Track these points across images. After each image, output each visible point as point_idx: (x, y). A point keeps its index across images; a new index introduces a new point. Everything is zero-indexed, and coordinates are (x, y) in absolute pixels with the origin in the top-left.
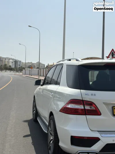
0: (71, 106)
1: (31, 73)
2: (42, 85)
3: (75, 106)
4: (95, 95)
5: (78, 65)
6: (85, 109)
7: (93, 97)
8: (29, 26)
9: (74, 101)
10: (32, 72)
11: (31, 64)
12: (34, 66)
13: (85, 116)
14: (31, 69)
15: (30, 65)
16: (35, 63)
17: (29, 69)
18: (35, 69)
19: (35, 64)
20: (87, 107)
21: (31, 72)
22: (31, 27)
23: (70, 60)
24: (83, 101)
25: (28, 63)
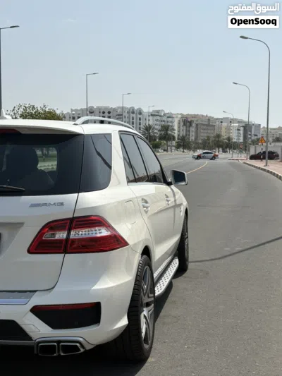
22: (247, 38)
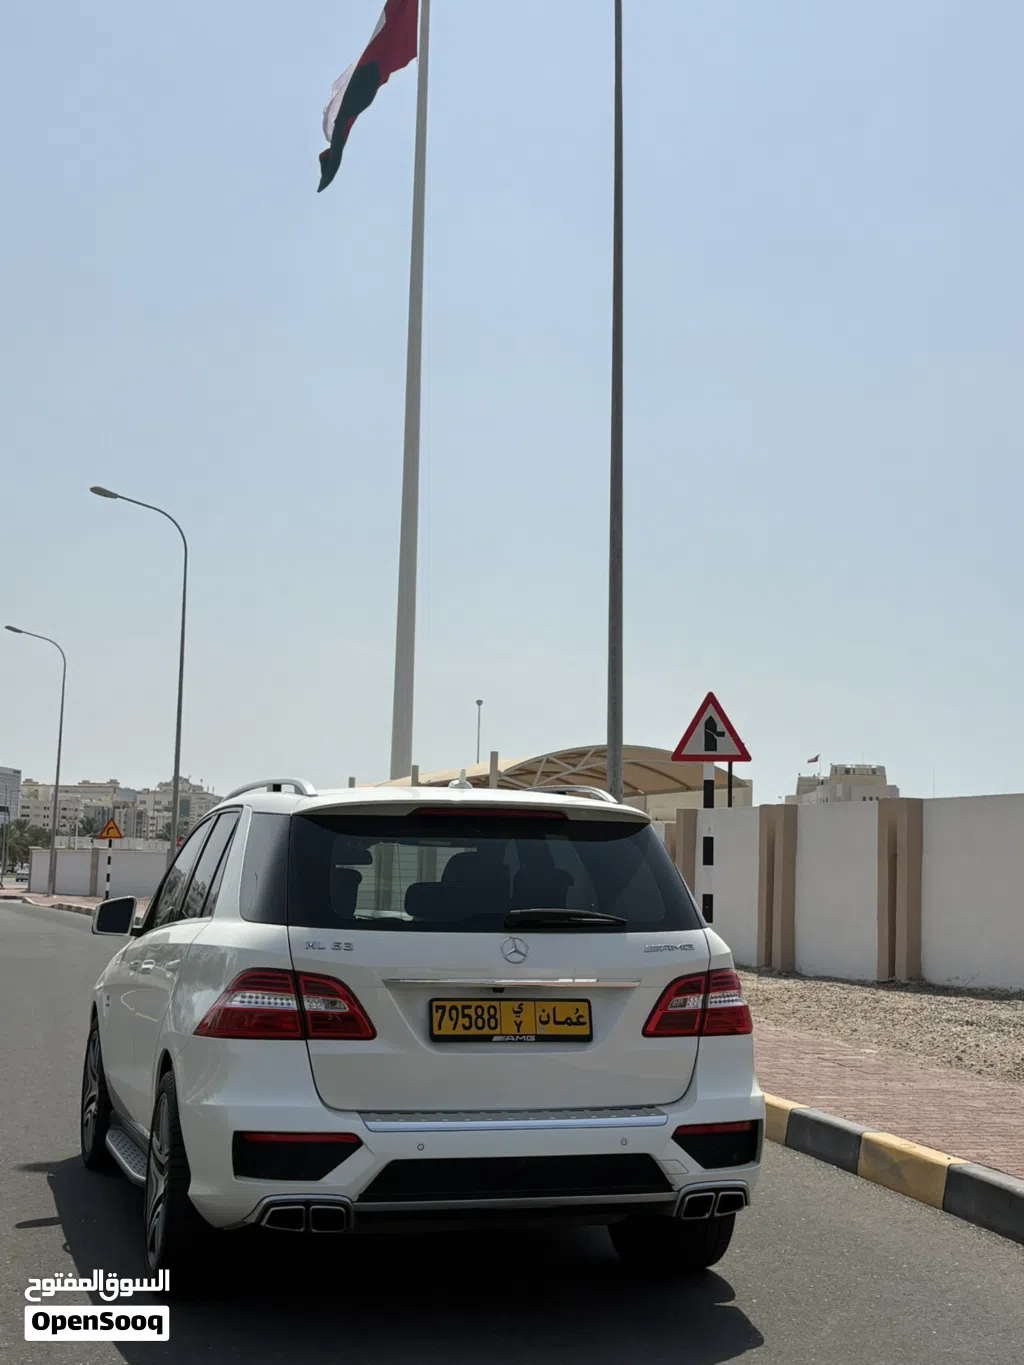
0: (242, 1002)
1: (102, 877)
2: (138, 933)
3: (272, 1000)
4: (349, 947)
5: (291, 812)
6: (302, 1012)
7: (340, 957)
8: (97, 491)
9: (257, 979)
10: (109, 869)
11: (106, 802)
12: (140, 815)
13: (304, 1042)
14: (102, 844)
15: (102, 811)
16: (147, 791)
17: (86, 842)
18: (140, 844)
19: (150, 800)
20: (313, 1004)
21: (104, 869)
23: (277, 788)
24: (295, 975)
25: (86, 787)
